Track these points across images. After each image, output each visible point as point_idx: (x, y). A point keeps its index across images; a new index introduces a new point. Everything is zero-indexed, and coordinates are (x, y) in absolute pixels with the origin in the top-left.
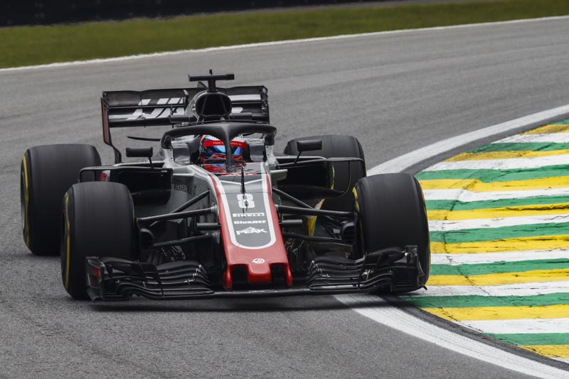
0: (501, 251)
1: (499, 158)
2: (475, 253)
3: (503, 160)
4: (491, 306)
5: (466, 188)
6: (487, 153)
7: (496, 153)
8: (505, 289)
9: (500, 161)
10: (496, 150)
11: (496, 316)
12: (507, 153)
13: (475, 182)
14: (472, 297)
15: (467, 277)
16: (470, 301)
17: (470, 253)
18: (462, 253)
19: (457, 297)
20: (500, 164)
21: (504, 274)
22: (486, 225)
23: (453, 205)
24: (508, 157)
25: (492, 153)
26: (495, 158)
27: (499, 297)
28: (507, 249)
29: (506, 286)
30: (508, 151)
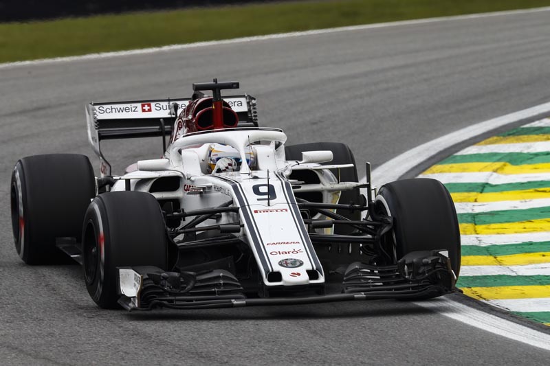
0: (529, 232)
1: (528, 141)
2: (504, 234)
3: (532, 143)
4: (519, 285)
5: (495, 171)
6: (516, 137)
7: (525, 136)
8: (532, 269)
9: (528, 144)
10: (526, 134)
11: (523, 295)
12: (536, 137)
13: (505, 165)
14: (500, 277)
15: (495, 258)
16: (499, 281)
17: (498, 234)
18: (490, 234)
19: (485, 277)
20: (529, 147)
21: (532, 254)
22: (515, 207)
23: (483, 187)
24: (536, 140)
25: (521, 137)
26: (524, 141)
27: (526, 277)
28: (535, 230)
29: (533, 266)
30: (537, 134)
